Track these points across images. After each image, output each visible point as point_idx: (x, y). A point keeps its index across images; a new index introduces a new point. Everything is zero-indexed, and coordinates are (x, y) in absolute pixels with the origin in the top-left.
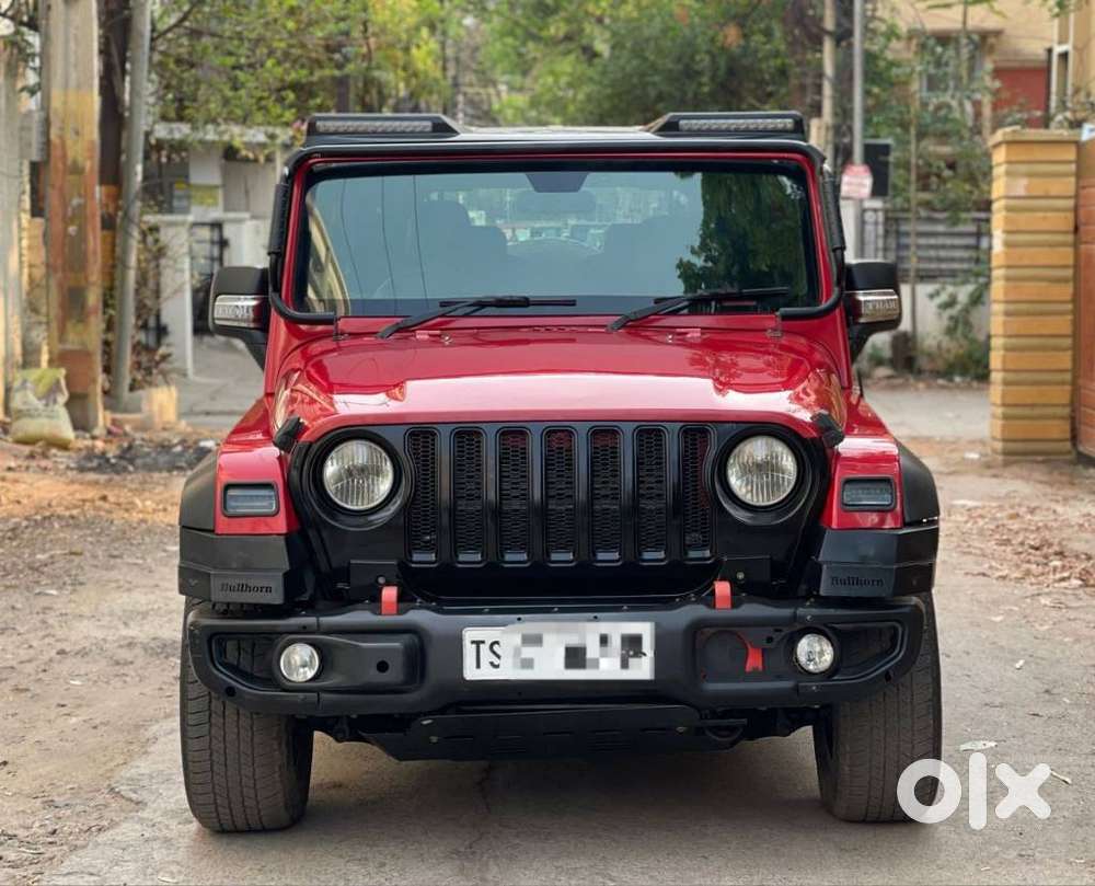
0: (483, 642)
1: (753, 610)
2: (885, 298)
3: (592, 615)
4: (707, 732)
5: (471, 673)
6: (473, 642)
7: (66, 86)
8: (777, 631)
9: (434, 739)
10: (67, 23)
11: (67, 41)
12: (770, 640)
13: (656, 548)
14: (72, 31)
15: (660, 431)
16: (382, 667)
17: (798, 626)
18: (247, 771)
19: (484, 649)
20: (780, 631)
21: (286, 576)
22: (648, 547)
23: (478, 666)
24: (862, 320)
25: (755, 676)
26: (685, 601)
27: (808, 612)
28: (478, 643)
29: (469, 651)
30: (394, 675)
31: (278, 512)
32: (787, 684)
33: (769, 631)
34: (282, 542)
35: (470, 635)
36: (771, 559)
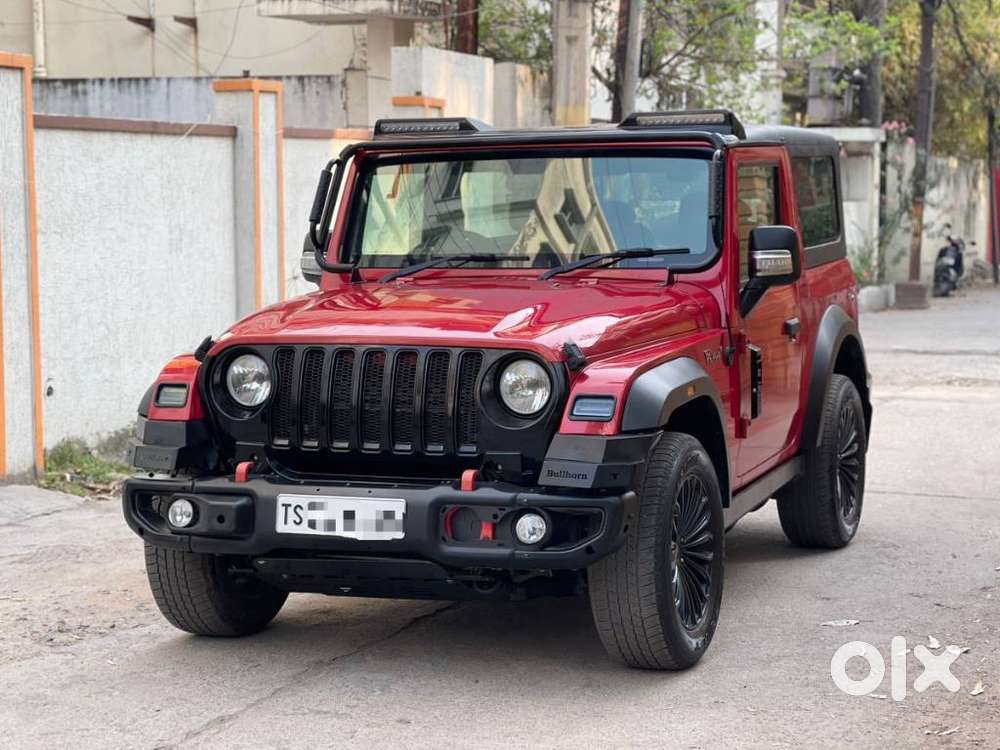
0: (290, 505)
1: (488, 492)
2: (778, 256)
3: (367, 490)
4: (475, 585)
5: (281, 528)
6: (283, 505)
7: (567, 104)
8: (500, 509)
9: (285, 576)
10: (569, 57)
11: (568, 72)
12: (495, 516)
13: (439, 442)
14: (573, 63)
15: (447, 353)
16: (221, 519)
17: (518, 508)
18: (184, 591)
19: (291, 510)
20: (504, 510)
21: (180, 451)
22: (432, 442)
23: (286, 522)
24: (759, 274)
25: (485, 543)
26: (438, 483)
27: (525, 496)
28: (287, 506)
29: (281, 511)
30: (228, 526)
31: (185, 404)
32: (505, 551)
33: (495, 510)
34: (183, 426)
35: (282, 499)
36: (522, 455)
